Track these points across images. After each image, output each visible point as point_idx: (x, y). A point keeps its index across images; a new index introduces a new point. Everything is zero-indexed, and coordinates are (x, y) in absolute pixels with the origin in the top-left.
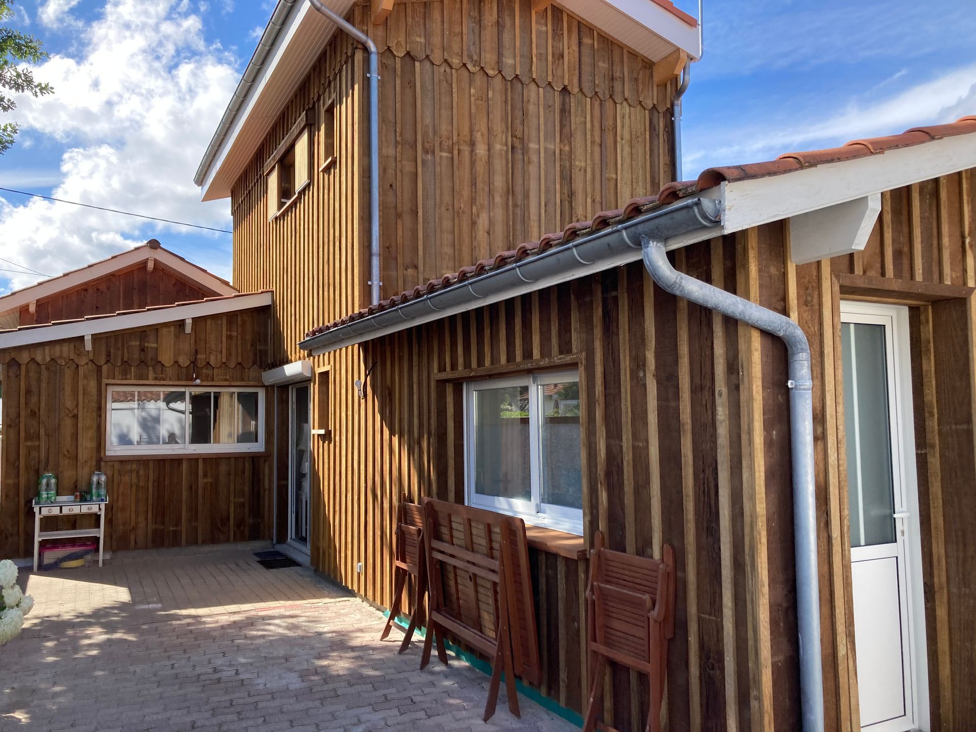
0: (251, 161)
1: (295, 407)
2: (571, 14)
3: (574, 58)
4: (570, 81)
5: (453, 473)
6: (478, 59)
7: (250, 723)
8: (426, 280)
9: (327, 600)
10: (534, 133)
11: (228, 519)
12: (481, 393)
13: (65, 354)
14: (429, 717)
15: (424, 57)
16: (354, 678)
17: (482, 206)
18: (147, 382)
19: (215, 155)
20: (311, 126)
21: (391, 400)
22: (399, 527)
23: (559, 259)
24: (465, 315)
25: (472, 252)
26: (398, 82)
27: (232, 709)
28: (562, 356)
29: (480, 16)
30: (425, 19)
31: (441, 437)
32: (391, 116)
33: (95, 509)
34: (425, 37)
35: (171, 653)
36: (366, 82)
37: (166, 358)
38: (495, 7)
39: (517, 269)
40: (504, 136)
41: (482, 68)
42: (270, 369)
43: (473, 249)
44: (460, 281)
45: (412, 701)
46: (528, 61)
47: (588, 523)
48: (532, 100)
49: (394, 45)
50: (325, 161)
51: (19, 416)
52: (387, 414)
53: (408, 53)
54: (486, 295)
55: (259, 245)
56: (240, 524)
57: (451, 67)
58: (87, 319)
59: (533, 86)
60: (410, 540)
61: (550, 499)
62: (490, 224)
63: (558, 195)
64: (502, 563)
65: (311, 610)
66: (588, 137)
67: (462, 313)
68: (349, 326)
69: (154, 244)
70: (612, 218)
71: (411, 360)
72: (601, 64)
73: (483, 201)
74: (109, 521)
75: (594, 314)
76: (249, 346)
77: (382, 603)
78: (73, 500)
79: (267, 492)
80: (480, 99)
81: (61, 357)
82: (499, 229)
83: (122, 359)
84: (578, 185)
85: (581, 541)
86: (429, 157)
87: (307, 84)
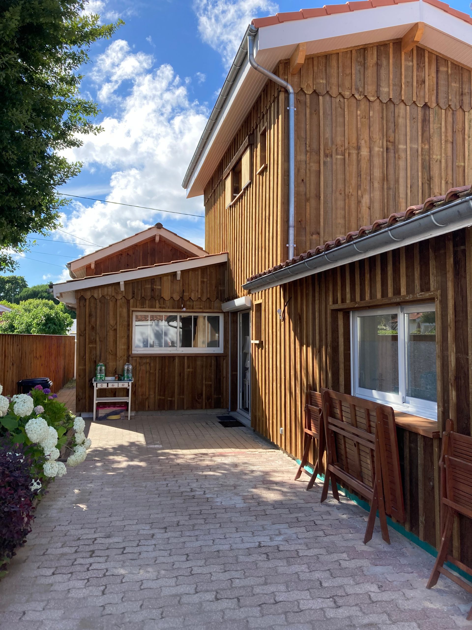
0: (216, 171)
1: (241, 325)
2: (430, 51)
3: (433, 82)
4: (430, 99)
5: (343, 373)
6: (363, 90)
7: (212, 526)
8: (324, 242)
9: (261, 450)
10: (402, 138)
11: (202, 394)
12: (363, 319)
13: (110, 293)
14: (326, 536)
15: (326, 92)
16: (276, 505)
17: (365, 190)
18: (155, 310)
19: (194, 169)
20: (252, 145)
21: (300, 322)
22: (307, 407)
23: (420, 224)
24: (352, 265)
25: (358, 221)
26: (308, 111)
27: (201, 516)
28: (422, 293)
29: (364, 60)
30: (326, 67)
31: (335, 349)
32: (303, 134)
33: (126, 385)
34: (326, 79)
35: (166, 477)
36: (286, 113)
37: (166, 295)
38: (375, 53)
39: (389, 232)
40: (381, 142)
41: (366, 96)
42: (227, 302)
43: (358, 219)
44: (348, 242)
45: (315, 523)
46: (399, 88)
47: (441, 413)
48: (401, 115)
49: (305, 87)
50: (260, 167)
51: (85, 330)
52: (298, 332)
53: (315, 91)
54: (366, 250)
55: (220, 224)
56: (209, 398)
57: (344, 98)
58: (122, 272)
59: (402, 106)
60: (313, 416)
61: (413, 394)
62: (370, 202)
63: (420, 180)
64: (377, 437)
65: (251, 456)
66: (443, 137)
67: (350, 264)
68: (273, 274)
69: (159, 226)
70: (461, 192)
71: (314, 296)
72: (453, 84)
73: (366, 186)
74: (134, 393)
75: (447, 263)
76: (214, 287)
77: (296, 455)
78: (114, 379)
79: (225, 379)
80: (364, 117)
81: (107, 295)
82: (377, 206)
83: (141, 295)
84: (435, 172)
85: (436, 425)
86: (329, 159)
87: (249, 118)
